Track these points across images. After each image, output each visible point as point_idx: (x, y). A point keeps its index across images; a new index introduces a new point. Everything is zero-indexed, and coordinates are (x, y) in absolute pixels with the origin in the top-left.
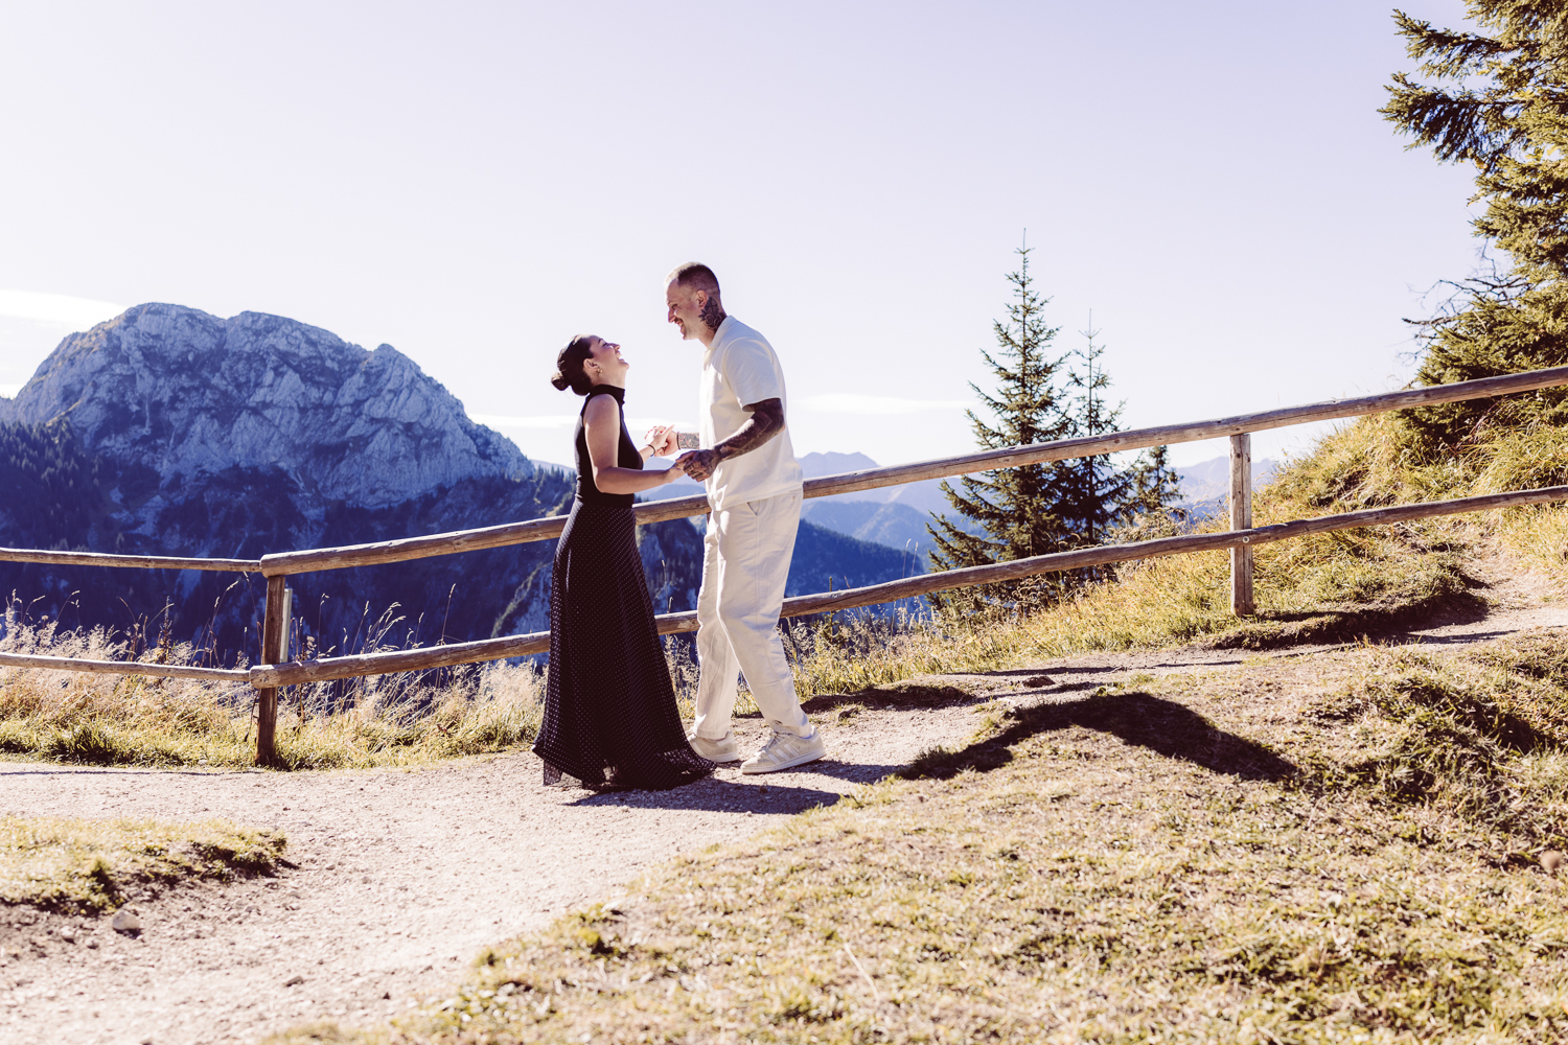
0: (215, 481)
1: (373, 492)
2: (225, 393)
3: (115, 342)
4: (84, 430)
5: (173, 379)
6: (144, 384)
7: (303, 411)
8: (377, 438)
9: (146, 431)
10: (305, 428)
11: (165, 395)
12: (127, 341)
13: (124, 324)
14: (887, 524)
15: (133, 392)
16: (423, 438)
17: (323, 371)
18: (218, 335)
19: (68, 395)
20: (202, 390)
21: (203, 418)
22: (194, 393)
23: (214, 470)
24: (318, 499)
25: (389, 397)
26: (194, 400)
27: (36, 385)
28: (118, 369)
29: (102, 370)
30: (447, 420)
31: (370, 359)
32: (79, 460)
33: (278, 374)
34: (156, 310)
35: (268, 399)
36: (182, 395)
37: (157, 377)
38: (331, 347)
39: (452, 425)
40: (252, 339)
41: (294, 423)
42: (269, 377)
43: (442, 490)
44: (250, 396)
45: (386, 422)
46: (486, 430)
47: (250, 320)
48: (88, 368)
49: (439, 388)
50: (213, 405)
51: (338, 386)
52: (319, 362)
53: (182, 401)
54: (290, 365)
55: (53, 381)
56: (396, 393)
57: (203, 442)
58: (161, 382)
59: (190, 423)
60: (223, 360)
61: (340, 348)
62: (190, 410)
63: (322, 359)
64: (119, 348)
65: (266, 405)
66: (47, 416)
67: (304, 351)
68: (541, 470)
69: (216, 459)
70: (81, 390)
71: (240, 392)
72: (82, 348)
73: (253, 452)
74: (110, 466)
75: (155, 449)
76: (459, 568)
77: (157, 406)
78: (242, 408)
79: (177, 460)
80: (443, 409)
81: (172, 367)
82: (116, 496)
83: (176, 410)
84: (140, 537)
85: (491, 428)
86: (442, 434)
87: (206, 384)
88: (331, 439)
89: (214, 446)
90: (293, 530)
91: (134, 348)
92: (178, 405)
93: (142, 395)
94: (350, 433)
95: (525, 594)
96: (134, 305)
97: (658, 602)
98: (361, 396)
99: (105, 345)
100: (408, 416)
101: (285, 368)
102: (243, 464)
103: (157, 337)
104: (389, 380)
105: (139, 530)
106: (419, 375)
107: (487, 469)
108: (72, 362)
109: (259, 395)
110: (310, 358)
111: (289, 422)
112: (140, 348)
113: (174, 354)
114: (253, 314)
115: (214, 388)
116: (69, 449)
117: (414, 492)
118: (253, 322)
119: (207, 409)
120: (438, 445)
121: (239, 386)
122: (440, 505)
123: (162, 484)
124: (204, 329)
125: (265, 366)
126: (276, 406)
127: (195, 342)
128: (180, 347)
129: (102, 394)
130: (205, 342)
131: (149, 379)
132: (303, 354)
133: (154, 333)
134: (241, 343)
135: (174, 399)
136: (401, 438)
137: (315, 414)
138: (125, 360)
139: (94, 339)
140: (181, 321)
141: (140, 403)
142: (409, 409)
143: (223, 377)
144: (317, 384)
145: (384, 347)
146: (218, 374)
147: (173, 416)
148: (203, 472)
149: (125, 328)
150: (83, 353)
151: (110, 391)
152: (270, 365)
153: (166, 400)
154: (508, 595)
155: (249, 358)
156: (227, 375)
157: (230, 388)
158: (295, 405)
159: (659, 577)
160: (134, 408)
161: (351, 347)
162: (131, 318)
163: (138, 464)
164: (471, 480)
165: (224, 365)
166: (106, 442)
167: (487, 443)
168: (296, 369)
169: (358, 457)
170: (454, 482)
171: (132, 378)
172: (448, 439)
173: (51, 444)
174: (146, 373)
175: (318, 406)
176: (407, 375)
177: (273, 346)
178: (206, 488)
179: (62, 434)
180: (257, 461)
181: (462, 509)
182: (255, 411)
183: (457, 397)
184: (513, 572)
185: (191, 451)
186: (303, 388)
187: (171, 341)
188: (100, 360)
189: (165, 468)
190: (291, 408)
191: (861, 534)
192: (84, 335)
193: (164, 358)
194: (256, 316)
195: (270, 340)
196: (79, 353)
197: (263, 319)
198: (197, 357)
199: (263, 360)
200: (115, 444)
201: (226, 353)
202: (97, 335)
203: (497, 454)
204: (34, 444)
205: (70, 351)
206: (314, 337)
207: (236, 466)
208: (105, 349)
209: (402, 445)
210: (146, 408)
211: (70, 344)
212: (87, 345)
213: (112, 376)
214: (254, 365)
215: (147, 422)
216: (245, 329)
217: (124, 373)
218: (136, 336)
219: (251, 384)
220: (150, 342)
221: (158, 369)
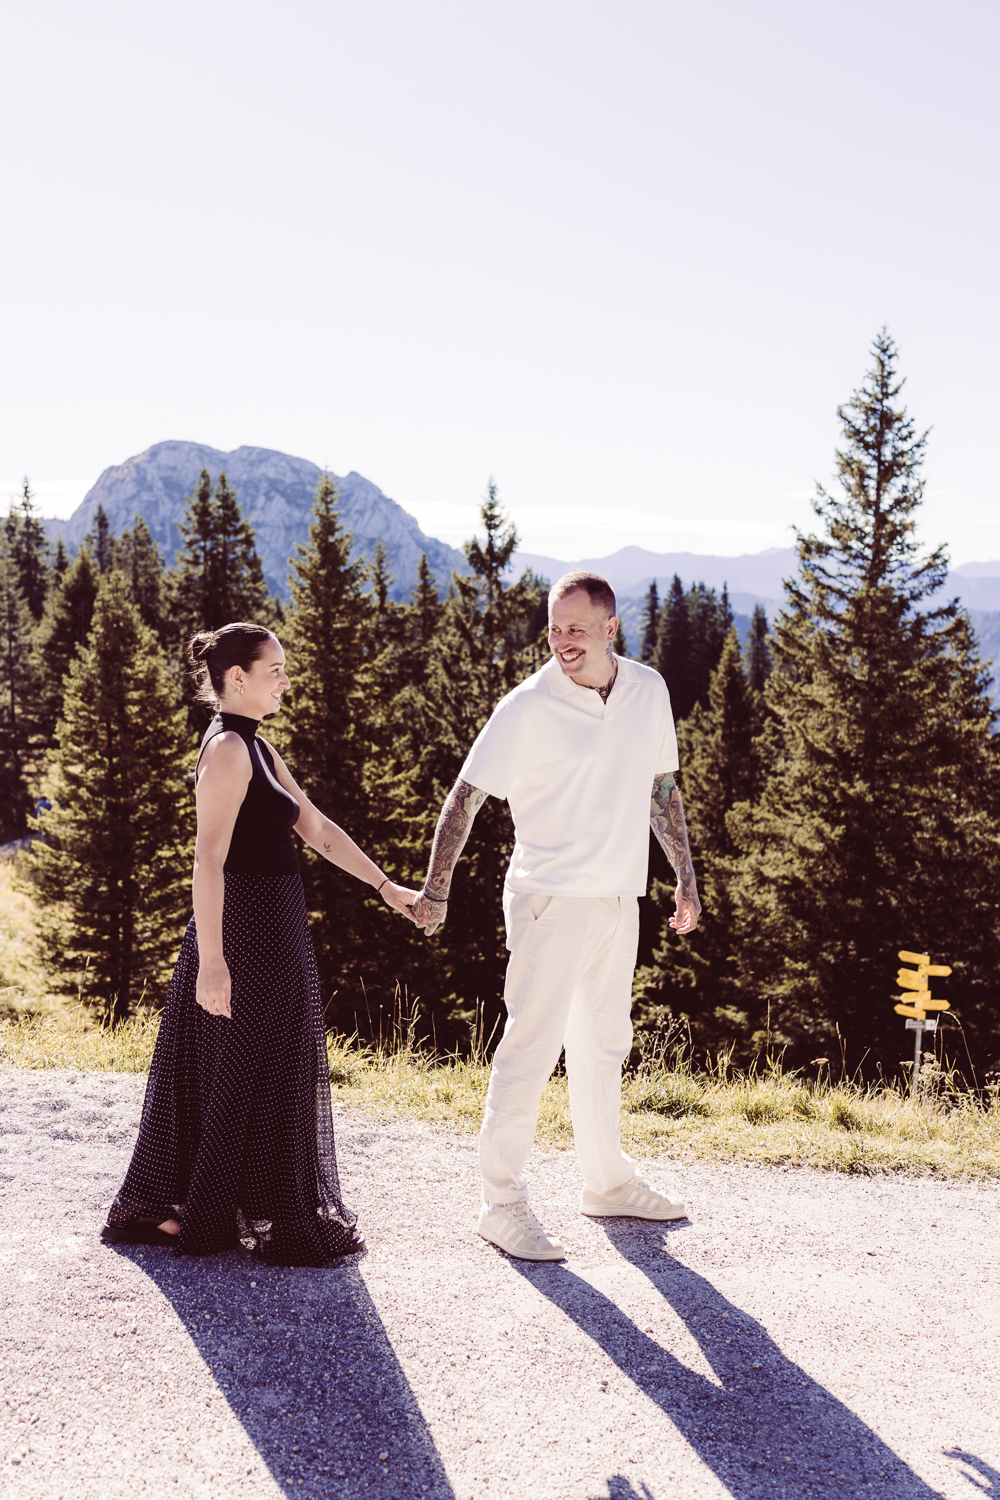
3: (142, 473)
5: (187, 504)
6: (165, 509)
7: (288, 529)
9: (167, 547)
10: (289, 543)
11: (181, 517)
12: (152, 473)
13: (148, 458)
15: (157, 515)
17: (305, 494)
18: (223, 465)
25: (356, 516)
27: (83, 511)
28: (145, 496)
29: (133, 498)
30: (402, 536)
31: (342, 484)
33: (269, 498)
34: (173, 446)
35: (261, 520)
37: (175, 503)
38: (310, 474)
39: (407, 540)
40: (248, 468)
41: (281, 540)
42: (261, 501)
45: (354, 537)
46: (436, 542)
47: (247, 452)
48: (122, 496)
49: (397, 507)
52: (301, 487)
54: (278, 491)
55: (96, 508)
58: (178, 506)
61: (317, 475)
63: (303, 484)
64: (144, 478)
65: (259, 524)
67: (289, 478)
70: (117, 516)
72: (117, 480)
77: (175, 526)
80: (402, 526)
81: (186, 493)
85: (442, 540)
86: (399, 547)
91: (157, 478)
93: (164, 518)
99: (134, 475)
100: (371, 533)
101: (273, 494)
103: (174, 469)
104: (356, 502)
106: (381, 497)
108: (110, 490)
109: (254, 516)
110: (294, 484)
111: (277, 539)
112: (162, 479)
113: (187, 482)
114: (248, 448)
118: (249, 454)
120: (396, 557)
124: (210, 462)
125: (258, 491)
126: (267, 525)
127: (205, 470)
128: (192, 477)
130: (212, 470)
131: (169, 504)
132: (288, 480)
133: (172, 464)
134: (241, 472)
136: (367, 551)
137: (298, 532)
138: (150, 489)
139: (126, 471)
140: (193, 453)
141: (162, 525)
142: (373, 526)
144: (299, 506)
145: (353, 474)
149: (150, 462)
150: (118, 483)
152: (262, 491)
155: (246, 484)
158: (281, 524)
160: (158, 529)
161: (326, 473)
162: (154, 452)
167: (436, 555)
168: (283, 494)
170: (408, 587)
171: (154, 505)
172: (403, 552)
174: (166, 499)
175: (300, 524)
176: (371, 498)
177: (264, 475)
183: (413, 515)
186: (288, 510)
187: (184, 471)
188: (130, 489)
190: (279, 527)
192: (118, 468)
193: (179, 486)
194: (250, 449)
195: (262, 469)
196: (114, 483)
197: (257, 452)
199: (256, 487)
202: (128, 467)
203: (445, 563)
205: (109, 482)
206: (297, 465)
208: (135, 480)
210: (168, 528)
211: (108, 476)
212: (121, 477)
213: (141, 502)
214: (250, 491)
215: (169, 541)
216: (243, 460)
217: (150, 499)
218: (158, 468)
219: (248, 507)
220: (169, 473)
221: (176, 495)
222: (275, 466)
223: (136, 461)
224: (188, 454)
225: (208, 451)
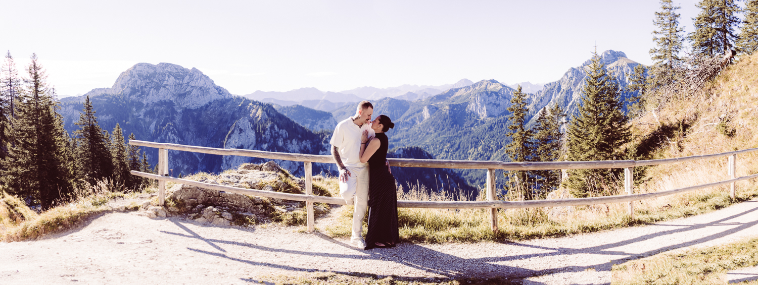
0: (156, 104)
1: (193, 105)
2: (157, 83)
3: (132, 73)
4: (126, 94)
5: (145, 81)
6: (139, 83)
7: (175, 86)
8: (193, 91)
9: (140, 93)
10: (176, 90)
11: (144, 85)
12: (134, 73)
13: (134, 69)
14: (322, 105)
15: (136, 84)
16: (204, 91)
17: (179, 75)
18: (154, 69)
19: (123, 86)
20: (152, 83)
21: (152, 89)
23: (156, 102)
24: (180, 107)
26: (150, 85)
27: (116, 85)
28: (133, 79)
29: (129, 80)
31: (190, 72)
32: (126, 101)
33: (169, 77)
34: (140, 65)
36: (147, 84)
38: (181, 69)
39: (211, 86)
40: (162, 69)
42: (167, 78)
43: (210, 103)
45: (195, 87)
46: (220, 87)
47: (161, 65)
48: (126, 80)
49: (207, 77)
51: (183, 79)
52: (178, 73)
54: (171, 75)
55: (119, 83)
56: (197, 79)
57: (153, 95)
58: (142, 81)
59: (150, 91)
61: (183, 69)
62: (149, 88)
65: (166, 85)
66: (118, 92)
67: (175, 71)
68: (234, 97)
69: (156, 100)
70: (125, 85)
73: (164, 97)
74: (132, 102)
75: (142, 98)
76: (215, 123)
77: (142, 87)
78: (161, 86)
79: (147, 100)
80: (209, 83)
81: (145, 78)
82: (134, 109)
84: (140, 119)
86: (209, 89)
87: (153, 81)
88: (182, 92)
89: (155, 96)
90: (175, 115)
92: (147, 87)
93: (138, 85)
94: (187, 90)
95: (233, 128)
96: (135, 64)
97: (267, 129)
98: (189, 81)
100: (200, 85)
102: (162, 100)
103: (141, 71)
104: (195, 76)
105: (140, 117)
106: (203, 74)
107: (221, 97)
108: (123, 79)
109: (165, 83)
110: (176, 73)
111: (172, 89)
112: (137, 74)
113: (145, 75)
114: (162, 63)
115: (154, 82)
116: (124, 99)
117: (203, 104)
119: (153, 87)
120: (208, 92)
121: (160, 81)
122: (210, 107)
123: (144, 106)
124: (151, 68)
125: (166, 76)
126: (169, 85)
127: (149, 71)
128: (146, 73)
129: (130, 85)
130: (151, 71)
131: (140, 81)
132: (174, 72)
134: (159, 70)
135: (146, 85)
136: (199, 91)
138: (134, 77)
139: (127, 73)
140: (146, 66)
141: (138, 87)
142: (201, 83)
144: (178, 79)
145: (194, 68)
146: (155, 79)
147: (146, 89)
148: (153, 102)
150: (125, 76)
154: (229, 129)
155: (162, 74)
156: (157, 78)
159: (267, 122)
160: (137, 88)
161: (185, 69)
162: (135, 67)
163: (139, 101)
164: (217, 100)
165: (156, 76)
166: (131, 97)
167: (220, 90)
168: (173, 76)
169: (189, 96)
170: (213, 101)
171: (136, 81)
172: (211, 90)
173: (120, 98)
174: (139, 80)
175: (178, 85)
176: (200, 75)
178: (154, 106)
179: (122, 96)
180: (165, 99)
181: (215, 108)
182: (164, 87)
183: (212, 79)
184: (229, 123)
185: (150, 97)
186: (175, 80)
187: (144, 72)
188: (129, 78)
189: (145, 102)
190: (172, 85)
191: (316, 108)
192: (125, 72)
193: (143, 76)
194: (163, 64)
195: (167, 69)
198: (150, 75)
199: (165, 74)
200: (133, 97)
201: (156, 73)
204: (116, 99)
206: (177, 67)
207: (161, 100)
208: (130, 75)
209: (199, 92)
211: (122, 75)
214: (163, 76)
216: (160, 67)
218: (136, 71)
219: (163, 80)
220: (139, 72)
221: (142, 78)
222: (170, 68)
223: (130, 70)
225: (150, 65)
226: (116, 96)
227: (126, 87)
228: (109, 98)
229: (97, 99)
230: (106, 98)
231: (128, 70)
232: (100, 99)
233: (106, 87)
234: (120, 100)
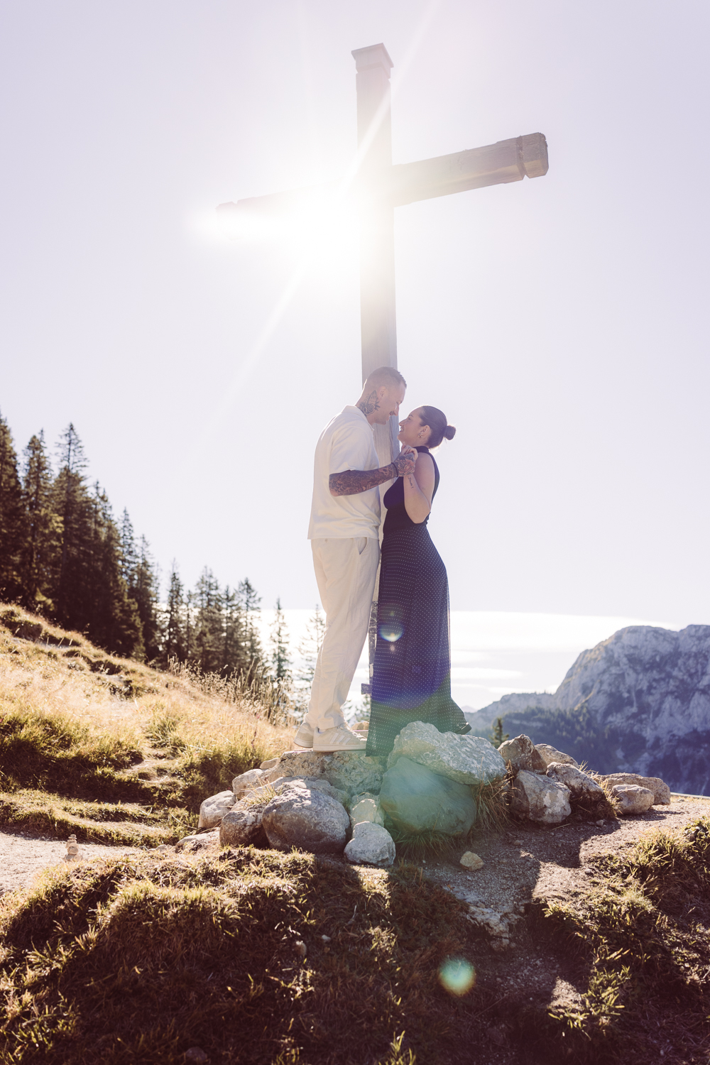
0: (683, 741)
2: (682, 681)
3: (611, 653)
4: (596, 711)
5: (649, 674)
6: (631, 679)
9: (634, 709)
11: (644, 685)
12: (618, 652)
13: (614, 641)
15: (624, 684)
18: (674, 642)
19: (586, 689)
20: (667, 680)
21: (670, 699)
22: (662, 683)
23: (681, 734)
26: (663, 688)
27: (566, 685)
28: (614, 670)
29: (604, 672)
32: (595, 731)
34: (634, 630)
36: (654, 684)
37: (638, 674)
40: (697, 642)
44: (699, 682)
47: (694, 630)
48: (596, 672)
50: (675, 689)
53: (655, 688)
55: (576, 680)
57: (671, 715)
58: (641, 676)
59: (662, 703)
60: (679, 658)
62: (661, 694)
64: (612, 657)
66: (575, 704)
69: (681, 727)
70: (592, 686)
71: (692, 679)
72: (591, 659)
73: (706, 720)
74: (615, 734)
75: (641, 721)
77: (640, 693)
78: (694, 690)
79: (656, 728)
81: (647, 666)
82: (619, 754)
83: (651, 694)
87: (669, 676)
89: (679, 717)
91: (622, 656)
92: (653, 691)
93: (629, 686)
96: (620, 629)
99: (604, 655)
102: (700, 729)
103: (635, 647)
108: (586, 668)
109: (706, 681)
112: (626, 656)
113: (647, 658)
114: (695, 626)
115: (675, 678)
116: (589, 723)
118: (696, 631)
119: (672, 693)
121: (691, 676)
123: (649, 744)
124: (665, 640)
127: (660, 649)
128: (650, 653)
129: (605, 687)
130: (666, 648)
131: (633, 675)
133: (633, 644)
134: (689, 646)
135: (650, 687)
138: (617, 664)
139: (597, 652)
140: (650, 635)
141: (629, 692)
143: (680, 670)
146: (676, 669)
147: (650, 699)
148: (674, 736)
149: (616, 644)
150: (592, 662)
151: (610, 685)
153: (645, 688)
155: (696, 656)
156: (682, 668)
157: (685, 677)
160: (626, 695)
162: (618, 637)
163: (631, 732)
165: (680, 662)
166: (610, 719)
171: (622, 676)
173: (578, 722)
174: (631, 672)
178: (677, 746)
179: (584, 715)
180: (708, 726)
182: (704, 692)
185: (664, 722)
187: (643, 650)
188: (602, 665)
189: (648, 734)
192: (591, 650)
193: (641, 661)
194: (697, 627)
195: (708, 642)
196: (589, 662)
197: (703, 628)
198: (662, 658)
199: (706, 656)
200: (617, 720)
201: (681, 653)
202: (599, 649)
204: (568, 722)
205: (584, 662)
207: (695, 731)
208: (605, 658)
210: (633, 694)
211: (584, 657)
212: (594, 657)
213: (611, 675)
214: (700, 660)
215: (635, 704)
216: (691, 636)
217: (618, 672)
218: (623, 648)
219: (700, 673)
220: (632, 651)
221: (638, 668)
223: (605, 644)
224: (646, 635)
225: (660, 632)
226: (568, 715)
227: (594, 691)
228: (547, 721)
229: (516, 722)
230: (540, 720)
231: (600, 644)
232: (525, 723)
233: (540, 691)
234: (578, 728)
